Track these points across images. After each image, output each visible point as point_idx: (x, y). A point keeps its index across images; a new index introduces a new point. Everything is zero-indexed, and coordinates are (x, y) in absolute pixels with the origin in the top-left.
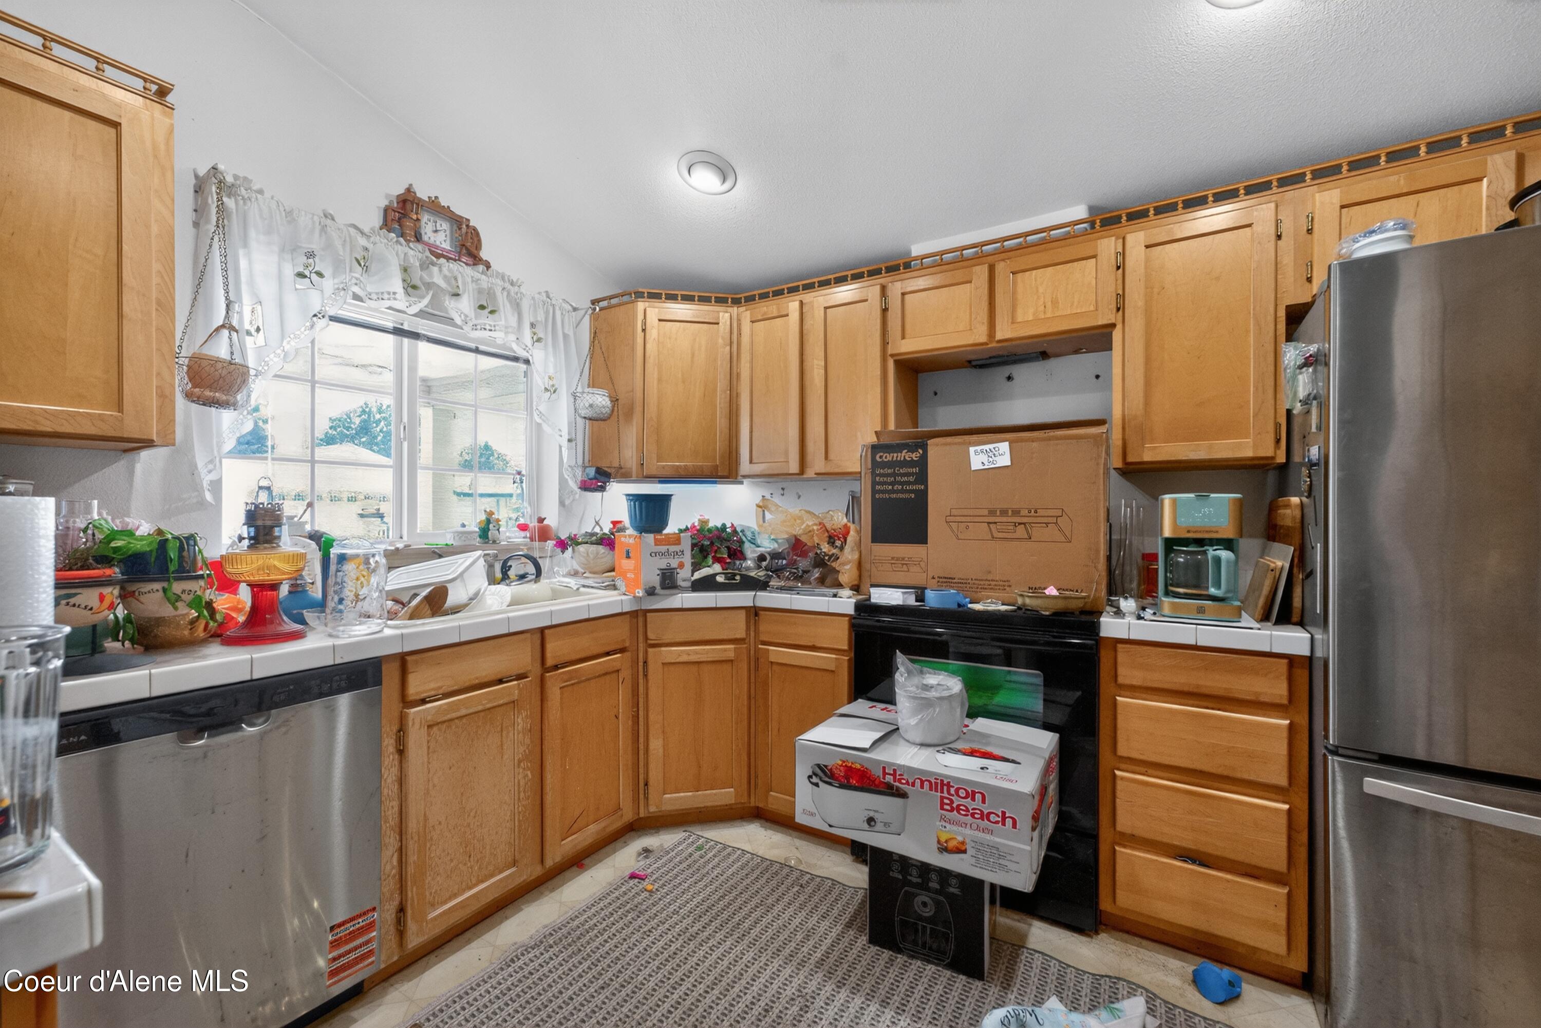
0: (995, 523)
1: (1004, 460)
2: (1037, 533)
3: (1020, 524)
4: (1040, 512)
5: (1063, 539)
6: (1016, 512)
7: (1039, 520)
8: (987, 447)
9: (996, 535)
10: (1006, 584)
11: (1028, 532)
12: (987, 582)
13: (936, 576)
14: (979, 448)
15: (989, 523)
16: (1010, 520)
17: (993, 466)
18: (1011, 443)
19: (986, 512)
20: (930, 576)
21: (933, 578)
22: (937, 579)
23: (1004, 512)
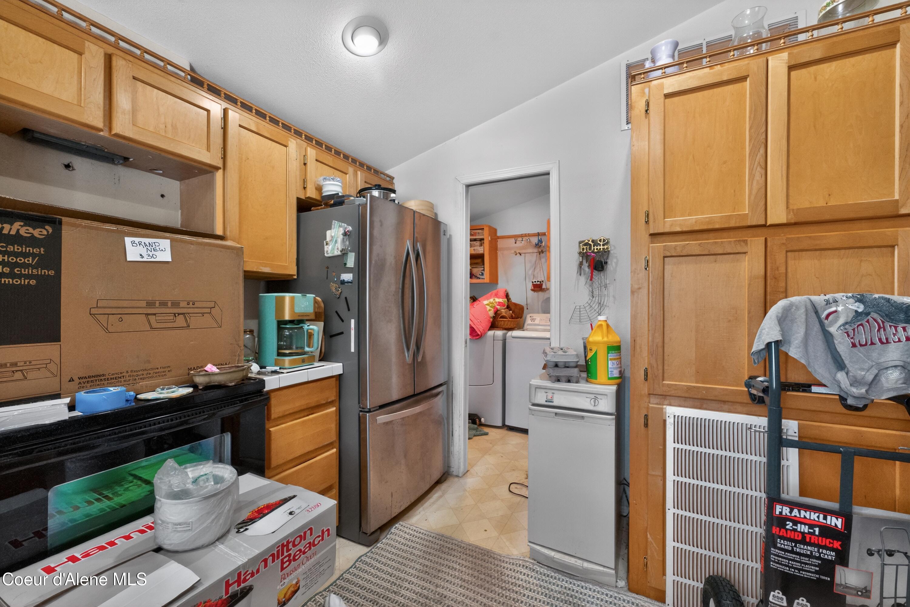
0: (155, 314)
1: (165, 256)
2: (194, 321)
3: (179, 314)
4: (197, 305)
5: (216, 325)
6: (175, 304)
7: (196, 310)
8: (144, 240)
9: (154, 325)
10: (167, 369)
11: (186, 321)
12: (145, 372)
13: (75, 378)
14: (137, 240)
15: (147, 314)
16: (168, 311)
17: (153, 260)
18: (172, 241)
19: (144, 304)
20: (66, 379)
21: (71, 380)
22: (77, 381)
23: (163, 304)
